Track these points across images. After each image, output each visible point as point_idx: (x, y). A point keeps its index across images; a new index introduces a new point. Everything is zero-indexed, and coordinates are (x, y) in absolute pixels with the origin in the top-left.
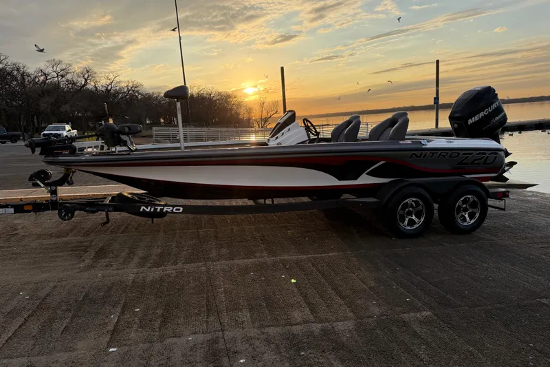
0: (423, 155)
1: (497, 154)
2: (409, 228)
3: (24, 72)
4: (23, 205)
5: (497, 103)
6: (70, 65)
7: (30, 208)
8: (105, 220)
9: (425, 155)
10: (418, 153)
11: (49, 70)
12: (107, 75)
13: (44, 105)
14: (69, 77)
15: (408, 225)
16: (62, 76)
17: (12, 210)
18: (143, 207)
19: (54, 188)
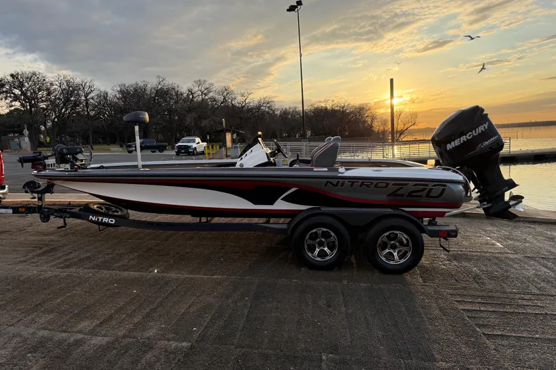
0: (340, 184)
1: (445, 186)
2: (319, 259)
3: (178, 92)
4: (18, 208)
5: (486, 125)
6: (212, 84)
7: (23, 210)
8: (63, 225)
9: (342, 185)
10: (335, 181)
11: (196, 89)
12: (242, 92)
13: (189, 119)
14: (211, 95)
15: (318, 256)
16: (206, 95)
17: (10, 211)
18: (91, 217)
19: (40, 195)
